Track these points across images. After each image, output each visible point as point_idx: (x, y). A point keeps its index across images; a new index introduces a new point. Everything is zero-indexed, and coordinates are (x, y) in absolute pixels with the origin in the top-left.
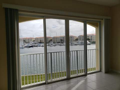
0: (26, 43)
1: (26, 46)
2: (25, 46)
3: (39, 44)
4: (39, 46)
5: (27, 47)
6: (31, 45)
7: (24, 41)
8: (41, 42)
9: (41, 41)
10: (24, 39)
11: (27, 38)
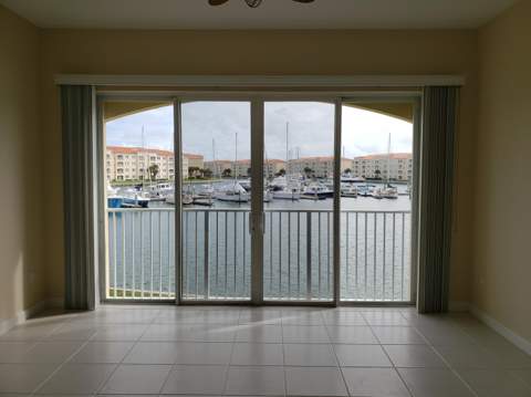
0: (315, 178)
2: (306, 190)
3: (364, 184)
4: (365, 196)
8: (380, 176)
9: (378, 172)
11: (318, 159)
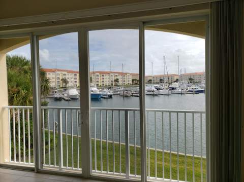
1: (191, 90)
5: (193, 91)
6: (200, 89)
7: (190, 79)
10: (190, 75)
